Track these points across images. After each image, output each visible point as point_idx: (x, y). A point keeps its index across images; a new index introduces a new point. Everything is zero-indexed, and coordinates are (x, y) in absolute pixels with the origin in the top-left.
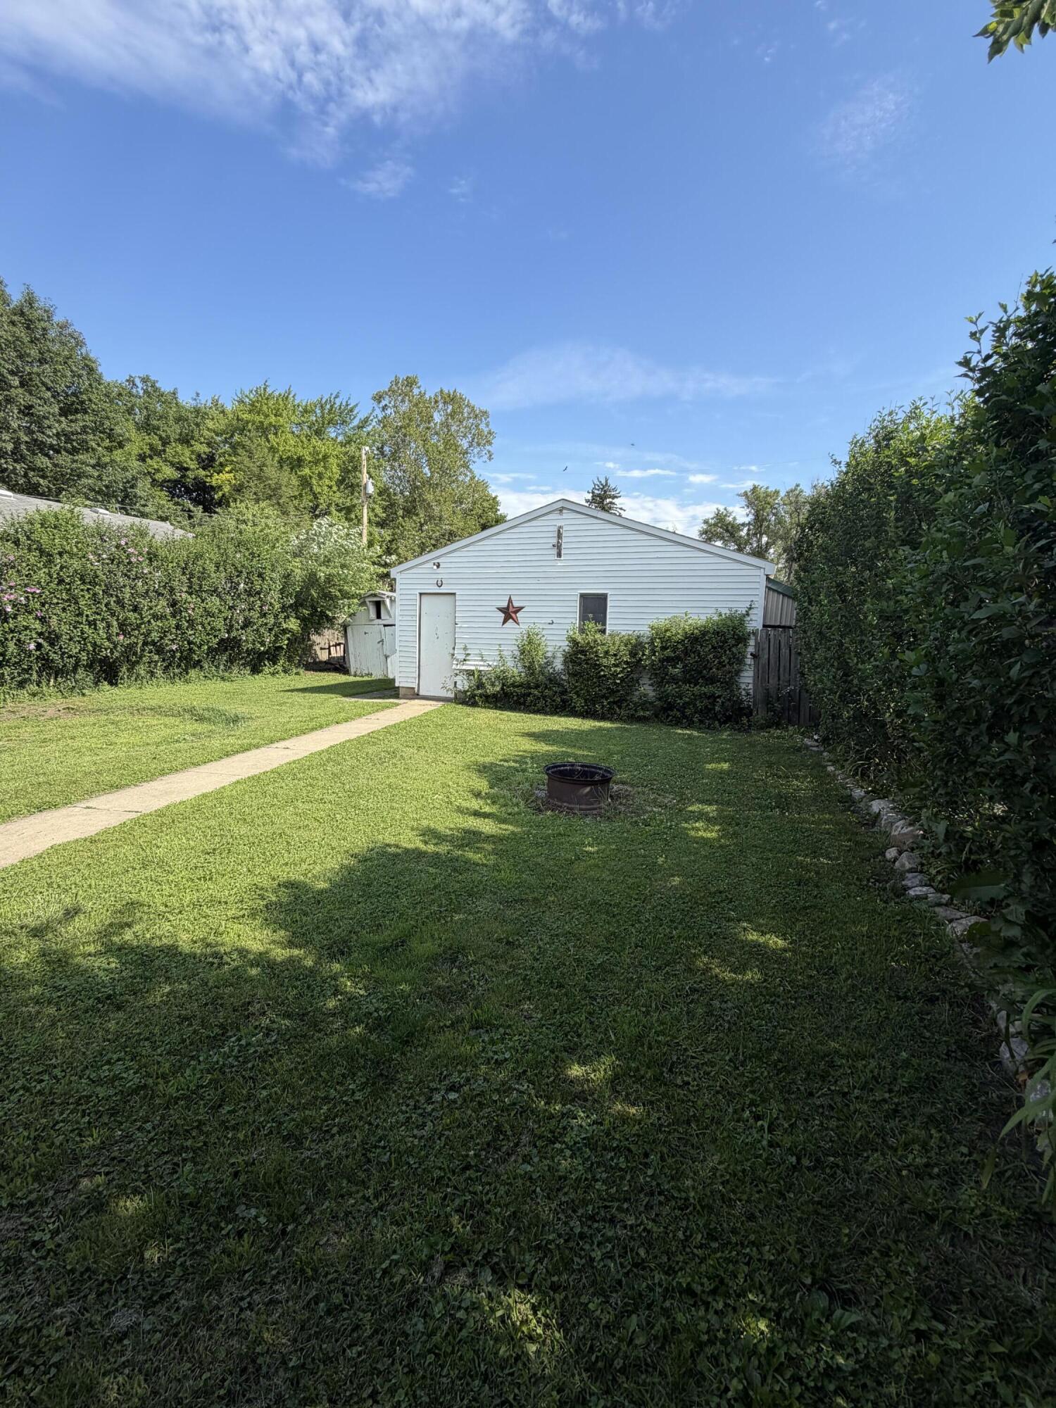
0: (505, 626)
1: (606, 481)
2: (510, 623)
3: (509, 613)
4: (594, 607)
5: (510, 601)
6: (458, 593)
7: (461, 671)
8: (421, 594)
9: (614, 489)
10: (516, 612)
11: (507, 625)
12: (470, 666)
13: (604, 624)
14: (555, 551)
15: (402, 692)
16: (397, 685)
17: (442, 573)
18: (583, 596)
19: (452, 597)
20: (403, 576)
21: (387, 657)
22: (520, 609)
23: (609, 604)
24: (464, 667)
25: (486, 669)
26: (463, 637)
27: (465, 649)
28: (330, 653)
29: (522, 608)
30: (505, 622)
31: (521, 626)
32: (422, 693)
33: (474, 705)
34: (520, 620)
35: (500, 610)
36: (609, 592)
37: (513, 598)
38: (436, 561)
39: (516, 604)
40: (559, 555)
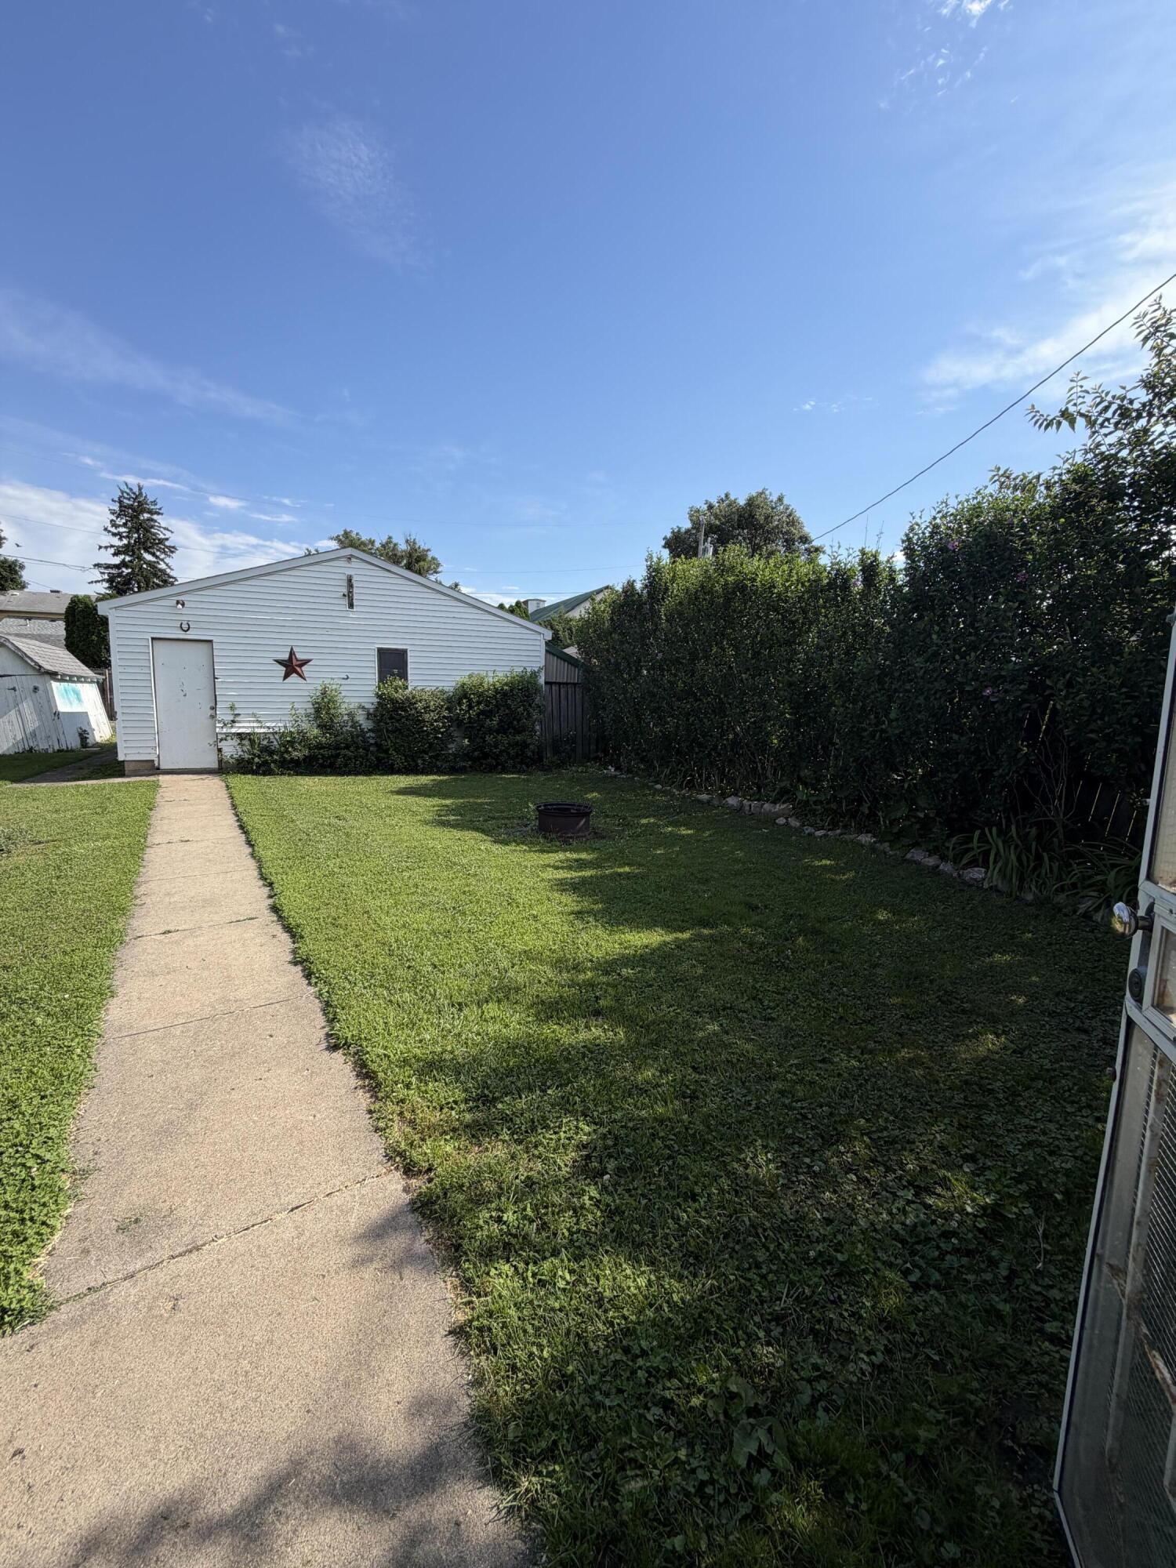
0: (287, 681)
1: (140, 489)
2: (294, 678)
3: (292, 666)
4: (392, 662)
5: (292, 653)
6: (215, 640)
7: (228, 735)
8: (153, 639)
9: (154, 503)
10: (301, 666)
11: (288, 680)
12: (243, 727)
13: (406, 679)
14: (346, 601)
15: (128, 768)
16: (121, 758)
17: (186, 614)
18: (380, 651)
19: (205, 646)
20: (119, 613)
22: (306, 662)
23: (409, 660)
24: (234, 730)
25: (262, 730)
26: (227, 694)
27: (232, 708)
29: (309, 661)
30: (286, 676)
31: (308, 681)
32: (163, 766)
33: (268, 772)
34: (306, 674)
35: (280, 662)
36: (409, 648)
37: (295, 649)
38: (180, 598)
39: (300, 656)
40: (351, 605)
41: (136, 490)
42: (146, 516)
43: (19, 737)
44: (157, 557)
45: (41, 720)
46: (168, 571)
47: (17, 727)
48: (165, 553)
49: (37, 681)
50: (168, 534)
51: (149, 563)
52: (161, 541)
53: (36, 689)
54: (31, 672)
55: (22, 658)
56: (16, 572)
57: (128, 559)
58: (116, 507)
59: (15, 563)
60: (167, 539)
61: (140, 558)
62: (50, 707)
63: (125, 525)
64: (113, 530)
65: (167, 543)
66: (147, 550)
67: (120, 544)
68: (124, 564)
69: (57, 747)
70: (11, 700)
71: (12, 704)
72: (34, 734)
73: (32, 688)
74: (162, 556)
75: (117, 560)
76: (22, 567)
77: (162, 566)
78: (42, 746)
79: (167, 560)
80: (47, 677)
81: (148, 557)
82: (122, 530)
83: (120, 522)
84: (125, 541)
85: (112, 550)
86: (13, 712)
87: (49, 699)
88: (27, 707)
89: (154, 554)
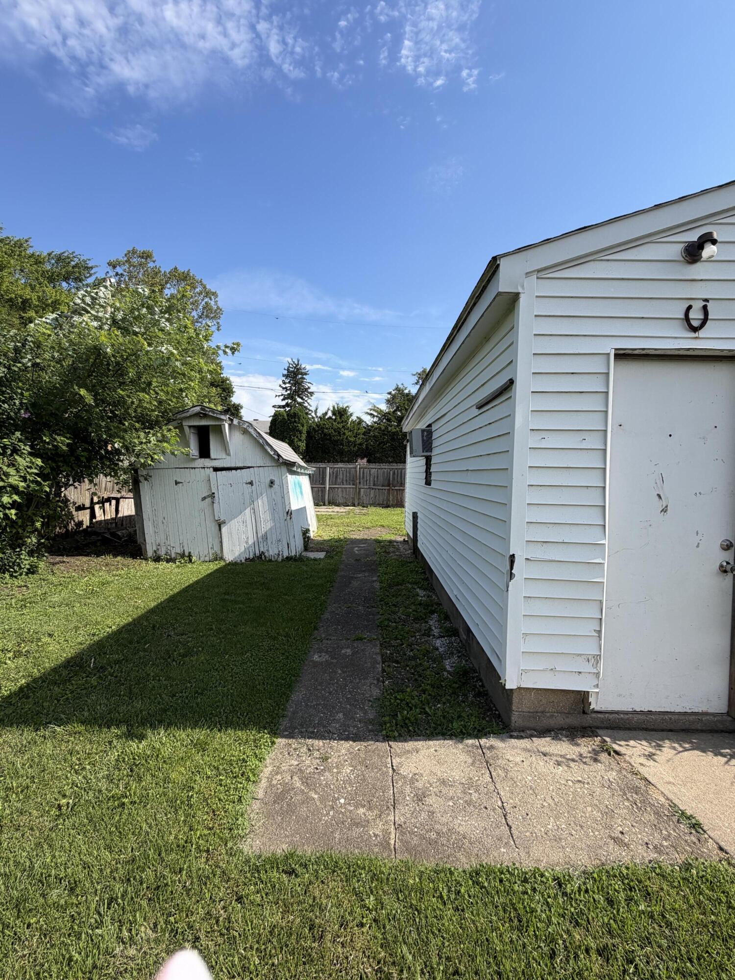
1: (298, 361)
21: (220, 525)
28: (93, 515)
41: (296, 362)
42: (300, 376)
43: (251, 542)
44: (303, 399)
45: (273, 519)
46: (309, 407)
47: (249, 527)
48: (308, 397)
49: (271, 473)
50: (309, 385)
51: (300, 404)
52: (306, 390)
53: (272, 482)
54: (268, 463)
55: (262, 446)
56: (238, 409)
57: (290, 401)
58: (286, 372)
59: (239, 405)
60: (309, 388)
61: (295, 400)
62: (284, 503)
63: (289, 382)
64: (284, 386)
65: (309, 390)
66: (299, 396)
67: (286, 393)
68: (287, 405)
69: (286, 554)
70: (247, 497)
71: (248, 501)
72: (265, 537)
73: (268, 481)
74: (306, 399)
75: (284, 403)
76: (242, 408)
77: (306, 404)
78: (272, 551)
79: (309, 401)
80: (284, 469)
81: (299, 400)
82: (288, 385)
83: (287, 381)
84: (289, 392)
85: (282, 397)
86: (248, 511)
87: (284, 496)
88: (262, 504)
89: (302, 398)
